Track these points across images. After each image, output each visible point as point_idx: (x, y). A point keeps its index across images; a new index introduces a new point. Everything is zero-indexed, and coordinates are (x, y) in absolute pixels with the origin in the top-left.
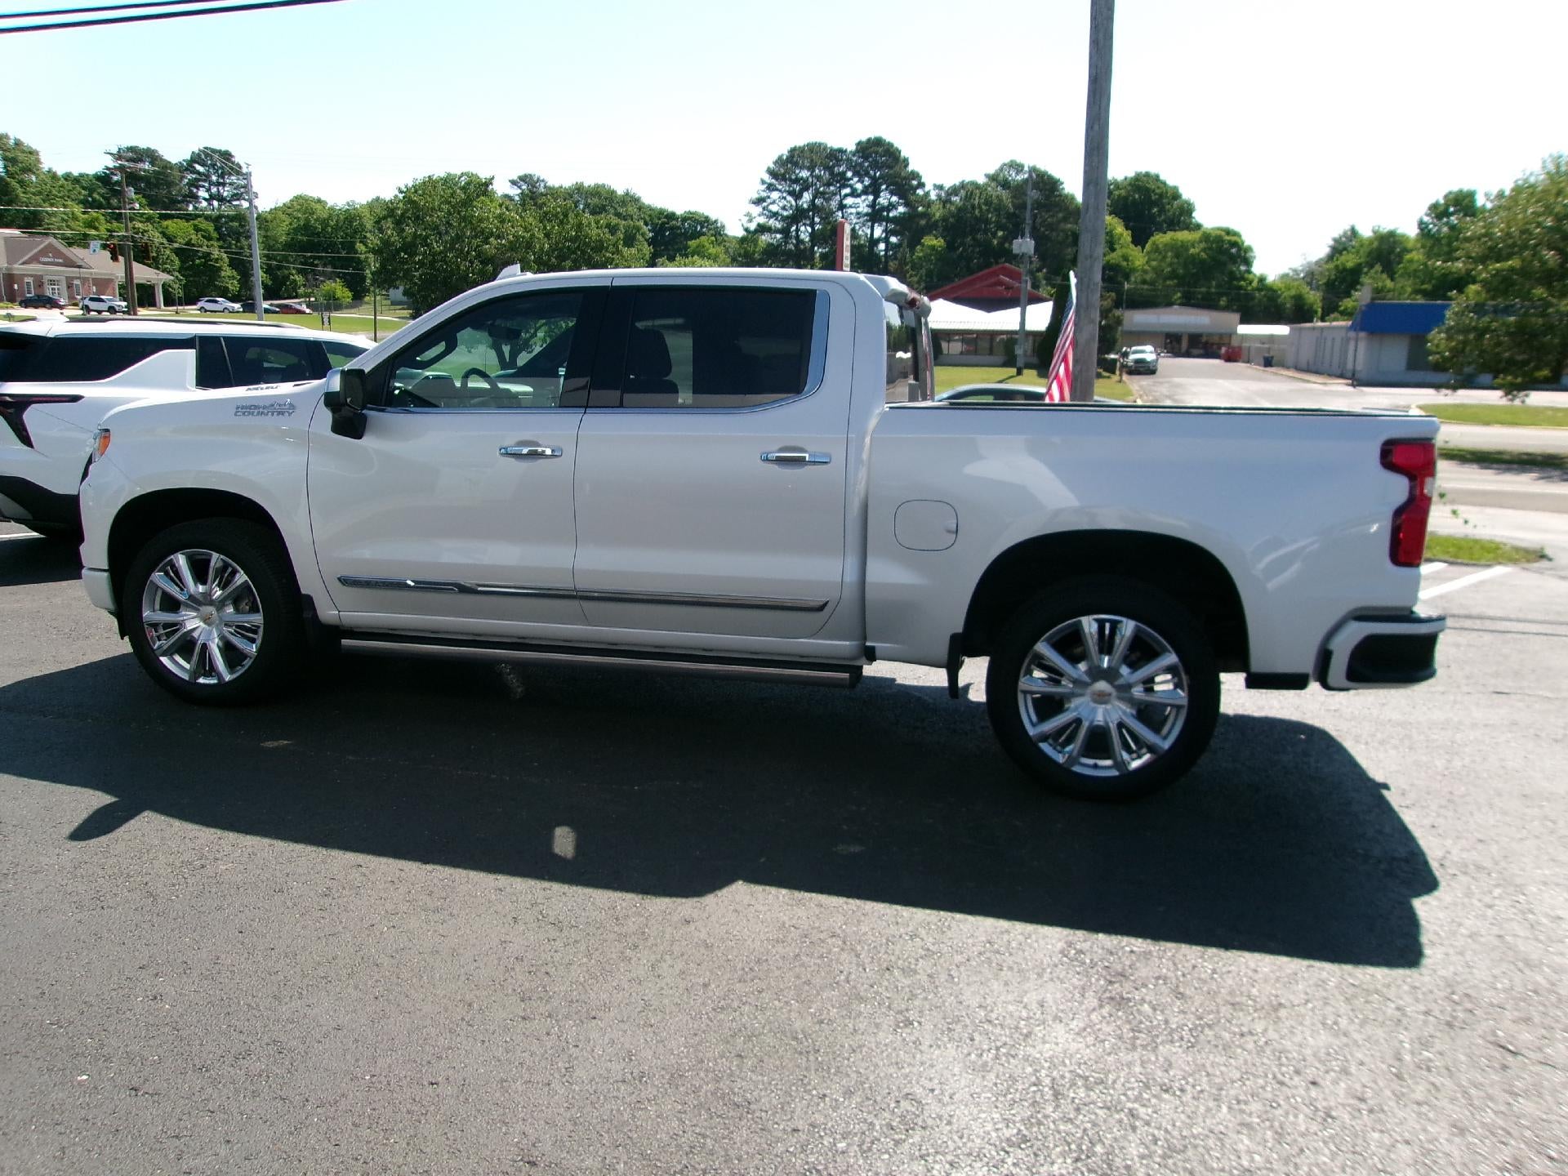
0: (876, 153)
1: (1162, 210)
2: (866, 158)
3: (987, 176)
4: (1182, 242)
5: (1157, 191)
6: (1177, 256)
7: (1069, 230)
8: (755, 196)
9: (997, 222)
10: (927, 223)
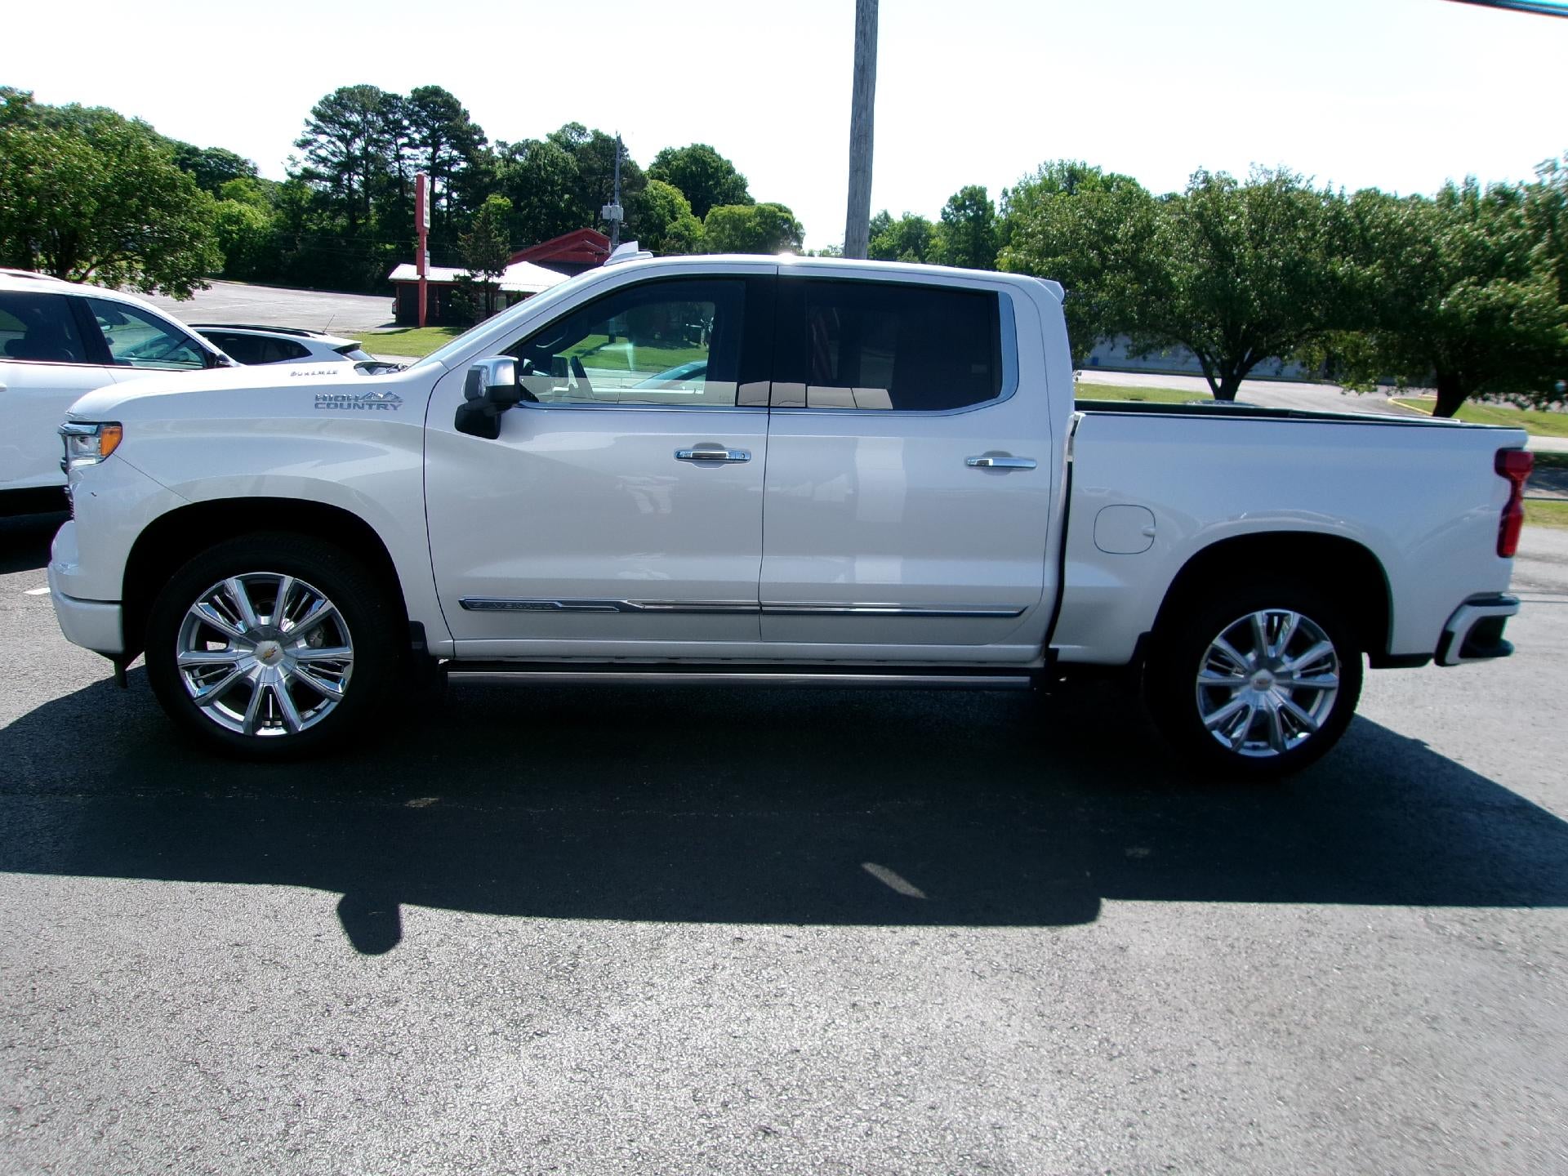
0: (435, 103)
1: (718, 183)
2: (423, 107)
3: (549, 136)
4: (739, 215)
5: (713, 164)
6: (735, 228)
7: (633, 197)
8: (300, 138)
9: (564, 185)
10: (491, 180)
